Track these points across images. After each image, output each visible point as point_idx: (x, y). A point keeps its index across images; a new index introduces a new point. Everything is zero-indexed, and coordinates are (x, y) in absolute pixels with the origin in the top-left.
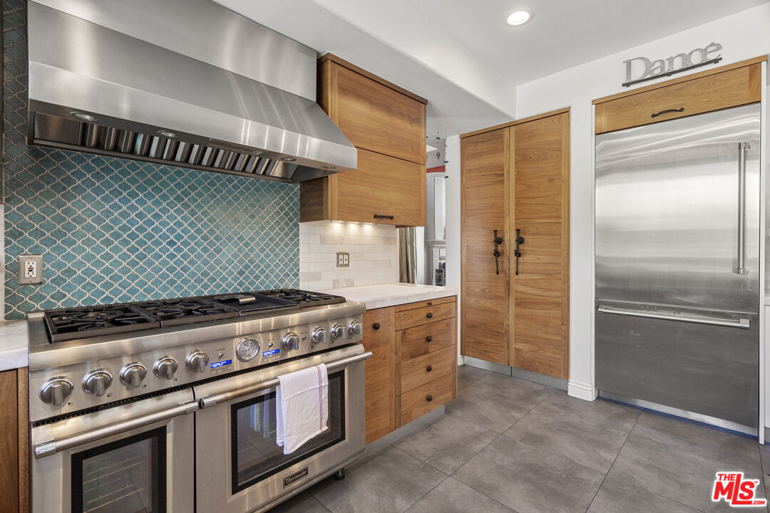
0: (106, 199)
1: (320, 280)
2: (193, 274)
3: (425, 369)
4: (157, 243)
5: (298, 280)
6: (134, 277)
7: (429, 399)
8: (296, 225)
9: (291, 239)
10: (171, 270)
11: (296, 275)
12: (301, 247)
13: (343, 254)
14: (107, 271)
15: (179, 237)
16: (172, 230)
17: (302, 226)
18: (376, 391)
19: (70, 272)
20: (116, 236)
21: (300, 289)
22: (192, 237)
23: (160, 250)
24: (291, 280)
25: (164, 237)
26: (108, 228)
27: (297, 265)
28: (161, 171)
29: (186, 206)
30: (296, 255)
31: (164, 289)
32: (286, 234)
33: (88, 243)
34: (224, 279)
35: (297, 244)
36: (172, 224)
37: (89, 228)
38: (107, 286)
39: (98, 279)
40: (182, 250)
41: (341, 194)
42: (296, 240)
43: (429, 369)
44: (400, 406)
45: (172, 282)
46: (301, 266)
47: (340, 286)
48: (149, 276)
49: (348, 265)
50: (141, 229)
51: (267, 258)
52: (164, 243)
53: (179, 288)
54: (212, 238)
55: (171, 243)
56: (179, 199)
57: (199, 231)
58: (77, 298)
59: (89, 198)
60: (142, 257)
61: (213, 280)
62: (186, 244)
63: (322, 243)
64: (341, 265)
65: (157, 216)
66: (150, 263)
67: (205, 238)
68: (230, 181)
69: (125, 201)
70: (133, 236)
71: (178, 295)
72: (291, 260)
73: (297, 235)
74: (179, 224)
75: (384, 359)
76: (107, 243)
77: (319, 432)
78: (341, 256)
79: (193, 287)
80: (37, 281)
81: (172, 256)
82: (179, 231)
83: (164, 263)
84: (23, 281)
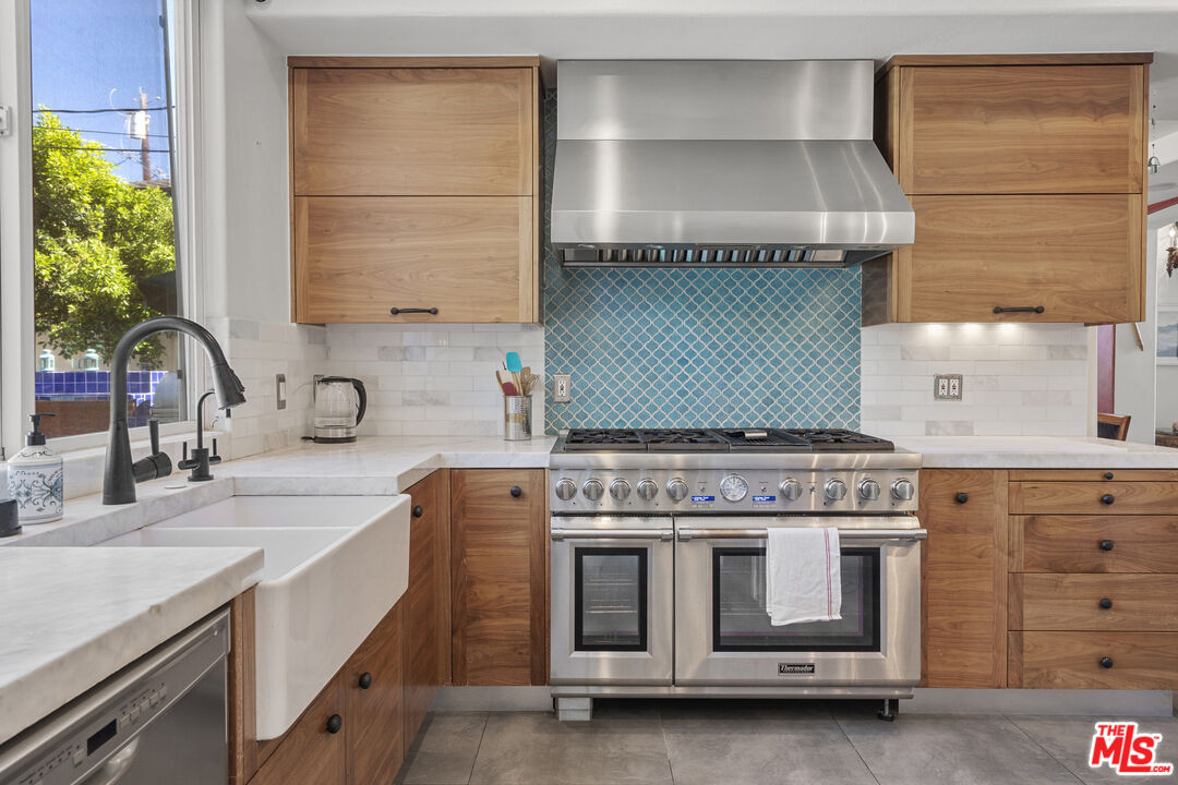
0: (621, 315)
1: (899, 419)
2: (706, 401)
3: (1094, 603)
4: (668, 362)
5: (858, 417)
6: (644, 401)
7: (1106, 664)
8: (856, 332)
9: (847, 354)
10: (683, 393)
11: (855, 409)
12: (863, 365)
13: (949, 378)
14: (621, 392)
15: (691, 354)
16: (683, 346)
17: (866, 332)
18: (959, 605)
19: (590, 392)
20: (629, 354)
21: (862, 432)
22: (706, 354)
23: (671, 370)
24: (846, 417)
25: (675, 354)
26: (621, 345)
27: (856, 394)
28: (672, 275)
29: (699, 315)
30: (855, 378)
31: (675, 416)
32: (839, 346)
33: (605, 362)
34: (744, 409)
35: (856, 362)
36: (683, 339)
37: (606, 346)
38: (620, 408)
39: (613, 401)
41: (917, 279)
42: (854, 355)
43: (1105, 605)
44: (1022, 651)
45: (683, 409)
46: (863, 396)
47: (940, 432)
48: (659, 400)
49: (959, 397)
50: (652, 346)
51: (807, 381)
52: (675, 362)
53: (690, 416)
54: (730, 354)
55: (683, 362)
56: (691, 307)
57: (714, 346)
58: (596, 421)
59: (606, 315)
60: (652, 378)
62: (698, 362)
63: (903, 359)
64: (942, 397)
65: (668, 330)
66: (660, 386)
67: (721, 354)
68: (753, 276)
69: (637, 315)
70: (644, 354)
71: (690, 426)
72: (846, 385)
73: (856, 347)
75: (980, 557)
76: (621, 361)
77: (826, 618)
78: (943, 382)
79: (707, 417)
80: (566, 400)
81: (683, 377)
82: (691, 346)
83: (675, 385)
84: (557, 399)
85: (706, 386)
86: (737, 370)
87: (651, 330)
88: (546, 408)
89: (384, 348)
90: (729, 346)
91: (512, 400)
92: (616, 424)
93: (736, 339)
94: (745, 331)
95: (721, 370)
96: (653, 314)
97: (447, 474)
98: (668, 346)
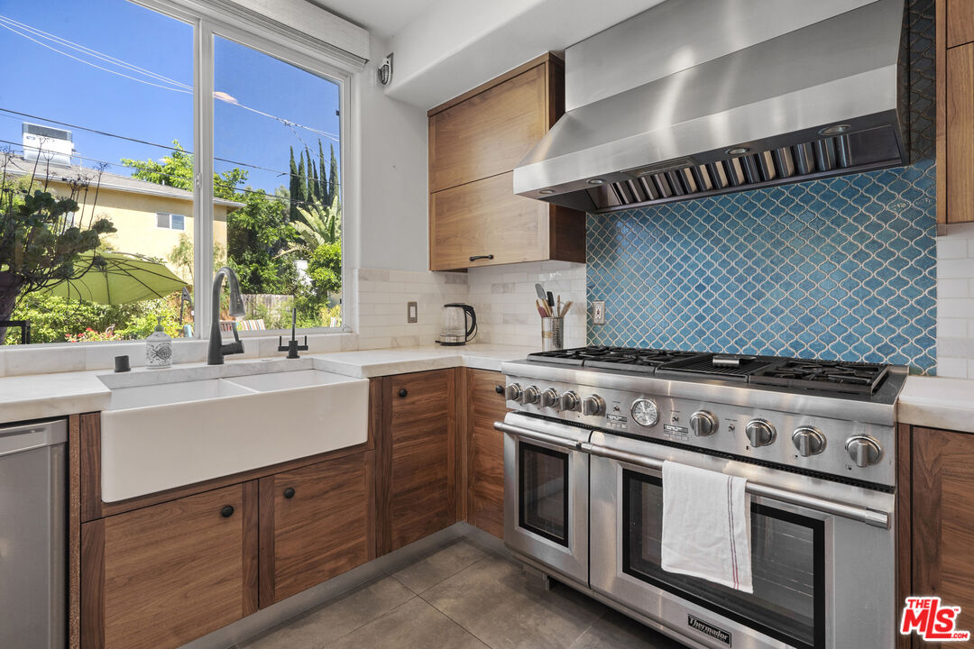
0: (644, 248)
4: (686, 288)
8: (928, 243)
9: (913, 272)
10: (700, 318)
12: (940, 286)
14: (644, 317)
15: (708, 280)
16: (700, 273)
17: (944, 242)
19: (620, 316)
22: (724, 280)
23: (689, 296)
25: (693, 281)
27: (929, 322)
29: (717, 241)
30: (927, 302)
31: (693, 340)
34: (768, 336)
35: (929, 281)
37: (632, 277)
40: (712, 295)
42: (926, 273)
45: (701, 333)
46: (941, 325)
52: (693, 288)
53: (709, 341)
54: (750, 279)
55: (701, 288)
56: (708, 235)
57: (732, 271)
58: (624, 341)
61: (751, 335)
62: (716, 288)
65: (686, 259)
66: (679, 311)
67: (740, 280)
69: (658, 247)
73: (928, 263)
74: (708, 265)
79: (725, 342)
80: (602, 322)
81: (701, 303)
82: (708, 273)
83: (693, 310)
84: (596, 322)
85: (724, 311)
86: (759, 295)
87: (670, 260)
88: (588, 329)
89: (494, 285)
90: (750, 271)
91: (546, 320)
92: (641, 344)
93: (757, 263)
94: (767, 254)
95: (740, 295)
96: (672, 246)
97: (464, 372)
98: (686, 274)
